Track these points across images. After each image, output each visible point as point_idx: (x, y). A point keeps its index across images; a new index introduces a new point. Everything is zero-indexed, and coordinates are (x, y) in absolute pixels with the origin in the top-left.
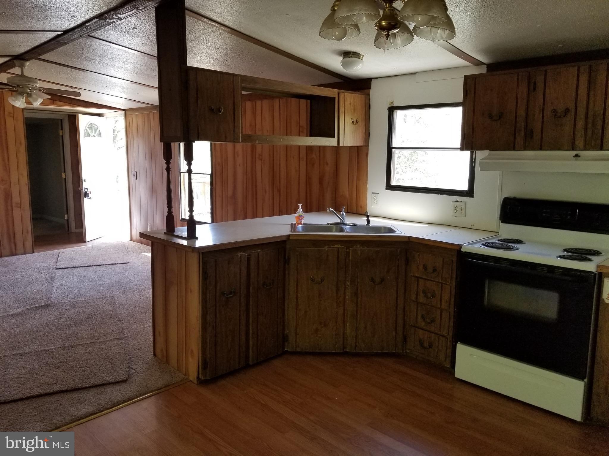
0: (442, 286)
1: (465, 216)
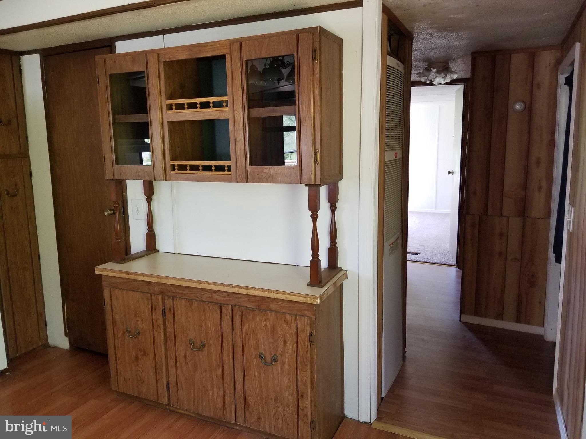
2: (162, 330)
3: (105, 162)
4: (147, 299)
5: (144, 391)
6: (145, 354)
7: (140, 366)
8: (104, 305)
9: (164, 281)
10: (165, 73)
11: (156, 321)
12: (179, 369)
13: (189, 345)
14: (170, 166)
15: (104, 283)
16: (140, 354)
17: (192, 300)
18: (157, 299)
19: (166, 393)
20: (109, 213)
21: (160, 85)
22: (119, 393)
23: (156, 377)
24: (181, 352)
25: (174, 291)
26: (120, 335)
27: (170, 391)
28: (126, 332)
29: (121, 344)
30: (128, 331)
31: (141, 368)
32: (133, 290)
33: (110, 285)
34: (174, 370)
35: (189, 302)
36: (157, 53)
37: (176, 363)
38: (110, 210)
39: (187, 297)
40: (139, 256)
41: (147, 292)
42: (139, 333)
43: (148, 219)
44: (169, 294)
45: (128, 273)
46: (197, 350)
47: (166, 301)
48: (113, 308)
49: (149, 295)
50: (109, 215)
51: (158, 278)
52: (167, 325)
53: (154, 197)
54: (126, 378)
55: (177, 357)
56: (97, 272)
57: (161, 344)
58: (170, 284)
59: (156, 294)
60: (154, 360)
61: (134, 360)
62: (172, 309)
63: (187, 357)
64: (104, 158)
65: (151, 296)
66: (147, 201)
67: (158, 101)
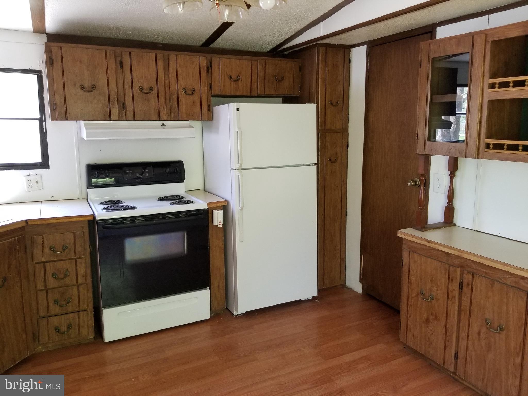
0: (76, 262)
1: (43, 189)
2: (457, 301)
3: (417, 138)
4: (445, 269)
5: (431, 352)
6: (436, 318)
7: (430, 328)
8: (402, 265)
9: (465, 256)
10: (491, 53)
11: (452, 292)
12: (470, 344)
13: (485, 324)
14: (484, 144)
15: (404, 246)
16: (431, 317)
17: (494, 281)
18: (455, 271)
19: (453, 361)
20: (411, 184)
21: (484, 65)
22: (405, 346)
23: (445, 343)
24: (475, 328)
25: (475, 268)
26: (413, 295)
27: (458, 360)
28: (420, 294)
29: (413, 303)
30: (422, 294)
31: (431, 330)
32: (432, 257)
33: (409, 248)
34: (465, 343)
35: (491, 282)
36: (485, 33)
37: (468, 336)
38: (413, 181)
39: (488, 277)
40: (436, 227)
41: (446, 262)
42: (433, 299)
43: (449, 193)
44: (469, 269)
45: (429, 241)
46: (494, 331)
47: (464, 275)
48: (411, 270)
49: (447, 266)
50: (412, 185)
51: (458, 251)
52: (463, 298)
53: (458, 173)
54: (415, 335)
55: (470, 331)
56: (399, 235)
57: (454, 314)
58: (471, 260)
59: (455, 266)
60: (445, 327)
61: (425, 321)
62: (471, 285)
63: (481, 334)
64: (418, 134)
65: (449, 267)
66: (450, 176)
67: (480, 80)
